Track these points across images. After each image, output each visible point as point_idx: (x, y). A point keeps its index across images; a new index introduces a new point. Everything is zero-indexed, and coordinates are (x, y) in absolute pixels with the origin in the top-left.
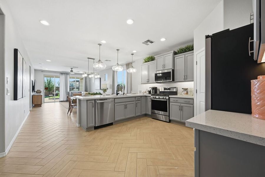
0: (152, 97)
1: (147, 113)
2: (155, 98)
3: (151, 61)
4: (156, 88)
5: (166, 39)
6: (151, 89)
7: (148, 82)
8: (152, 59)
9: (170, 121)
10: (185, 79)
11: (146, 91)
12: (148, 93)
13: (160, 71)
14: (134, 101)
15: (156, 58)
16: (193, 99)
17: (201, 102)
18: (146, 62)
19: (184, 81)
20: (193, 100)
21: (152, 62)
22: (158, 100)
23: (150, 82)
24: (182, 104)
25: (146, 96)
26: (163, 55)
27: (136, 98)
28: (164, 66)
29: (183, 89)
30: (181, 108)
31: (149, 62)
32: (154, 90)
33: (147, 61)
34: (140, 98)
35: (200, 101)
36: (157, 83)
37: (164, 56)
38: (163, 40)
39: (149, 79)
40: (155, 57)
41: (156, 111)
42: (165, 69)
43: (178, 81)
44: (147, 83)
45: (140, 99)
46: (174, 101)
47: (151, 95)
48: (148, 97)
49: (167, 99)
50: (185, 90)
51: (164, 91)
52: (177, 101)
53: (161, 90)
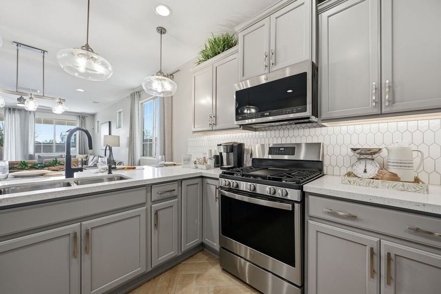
0: (223, 182)
1: (208, 241)
2: (238, 189)
3: (223, 51)
4: (240, 146)
6: (222, 151)
8: (226, 44)
11: (207, 156)
14: (143, 204)
15: (240, 40)
18: (207, 57)
21: (225, 53)
22: (246, 199)
23: (218, 127)
24: (387, 242)
25: (202, 177)
26: (270, 14)
28: (272, 57)
29: (354, 150)
30: (383, 267)
31: (218, 57)
32: (231, 155)
33: (210, 53)
34: (175, 186)
36: (246, 127)
37: (274, 16)
39: (216, 117)
40: (236, 29)
42: (274, 69)
44: (210, 128)
45: (175, 193)
46: (334, 214)
47: (221, 176)
48: (209, 181)
49: (293, 202)
50: (366, 154)
51: (270, 157)
52: (354, 218)
53: (257, 155)
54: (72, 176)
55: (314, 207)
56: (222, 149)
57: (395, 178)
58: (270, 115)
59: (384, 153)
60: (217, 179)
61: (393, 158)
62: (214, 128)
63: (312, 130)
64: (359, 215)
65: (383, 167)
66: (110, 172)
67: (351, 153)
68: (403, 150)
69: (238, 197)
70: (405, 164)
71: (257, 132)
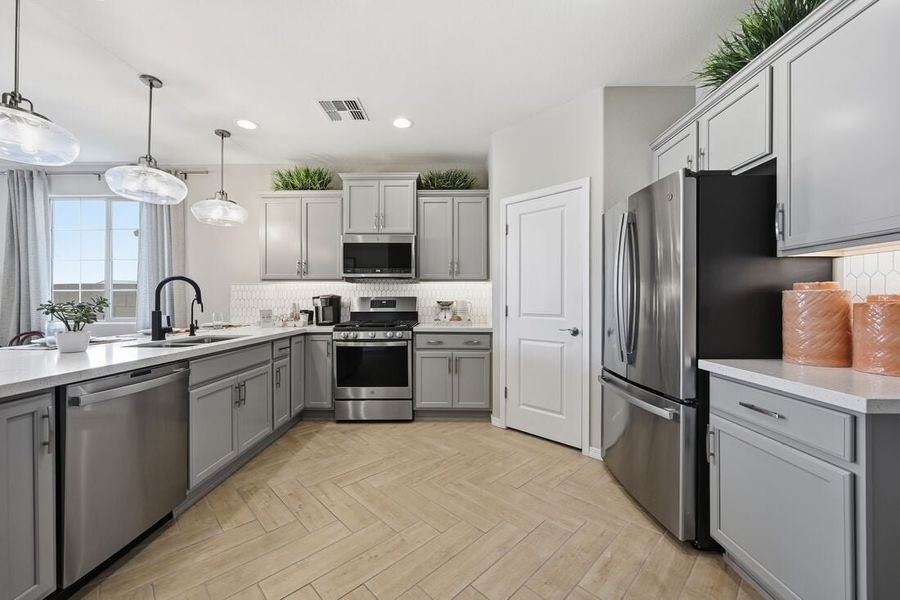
0: (339, 335)
1: (313, 404)
2: (355, 340)
3: (317, 189)
4: (337, 299)
5: (413, 123)
6: (320, 305)
7: (303, 273)
9: (416, 416)
10: (452, 273)
12: (304, 318)
13: (359, 236)
14: (267, 362)
15: (346, 185)
16: (491, 334)
17: (522, 342)
18: (288, 186)
19: (451, 278)
20: (488, 336)
21: (321, 192)
22: (369, 344)
23: (310, 276)
24: (455, 352)
25: (306, 334)
26: (383, 179)
27: (277, 346)
28: (381, 219)
29: (438, 303)
30: (454, 366)
31: (309, 192)
32: (328, 309)
33: (296, 183)
34: (287, 343)
35: (520, 340)
36: (349, 280)
37: (383, 183)
38: (402, 123)
39: (307, 263)
40: (341, 175)
41: (349, 391)
42: (384, 231)
43: (429, 276)
44: (299, 277)
45: (288, 351)
46: (429, 343)
47: (335, 330)
48: (315, 337)
49: (407, 340)
50: (445, 306)
51: (372, 310)
52: (440, 343)
53: (356, 308)
54: (162, 337)
55: (420, 341)
56: (319, 303)
57: (459, 319)
58: (381, 272)
59: (455, 304)
60: (331, 334)
61: (459, 308)
62: (304, 277)
63: (409, 285)
64: (444, 341)
65: (454, 314)
66: (192, 334)
67: (436, 304)
68: (464, 303)
69: (361, 344)
70: (465, 311)
71: (354, 284)
